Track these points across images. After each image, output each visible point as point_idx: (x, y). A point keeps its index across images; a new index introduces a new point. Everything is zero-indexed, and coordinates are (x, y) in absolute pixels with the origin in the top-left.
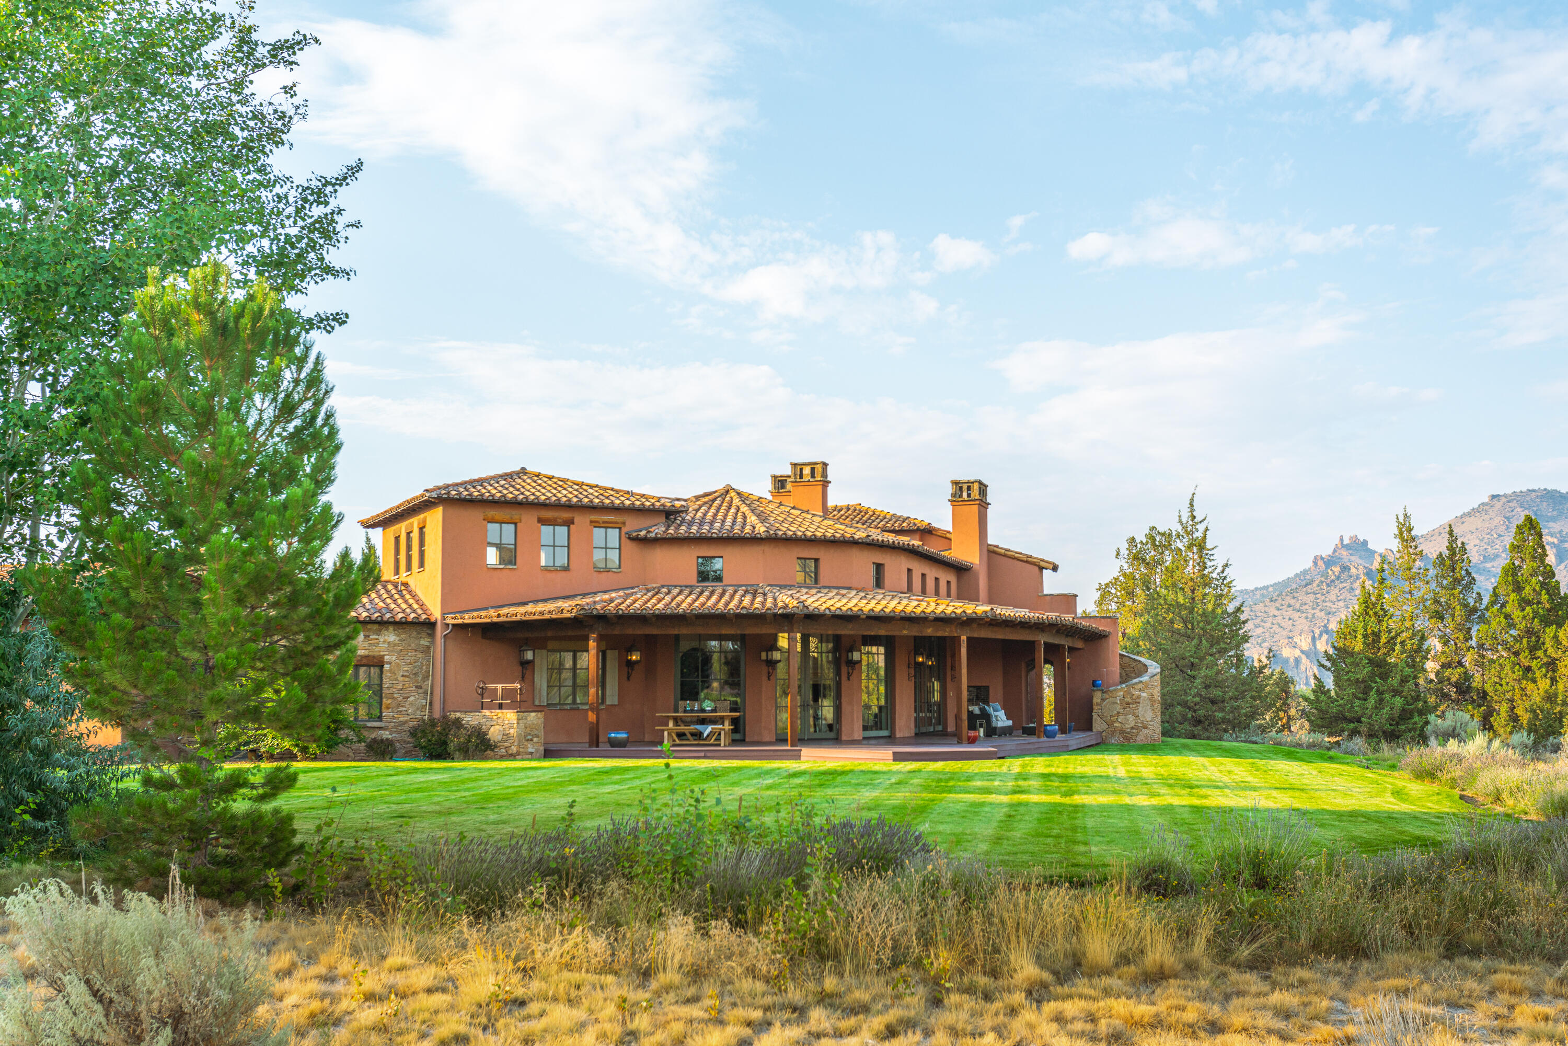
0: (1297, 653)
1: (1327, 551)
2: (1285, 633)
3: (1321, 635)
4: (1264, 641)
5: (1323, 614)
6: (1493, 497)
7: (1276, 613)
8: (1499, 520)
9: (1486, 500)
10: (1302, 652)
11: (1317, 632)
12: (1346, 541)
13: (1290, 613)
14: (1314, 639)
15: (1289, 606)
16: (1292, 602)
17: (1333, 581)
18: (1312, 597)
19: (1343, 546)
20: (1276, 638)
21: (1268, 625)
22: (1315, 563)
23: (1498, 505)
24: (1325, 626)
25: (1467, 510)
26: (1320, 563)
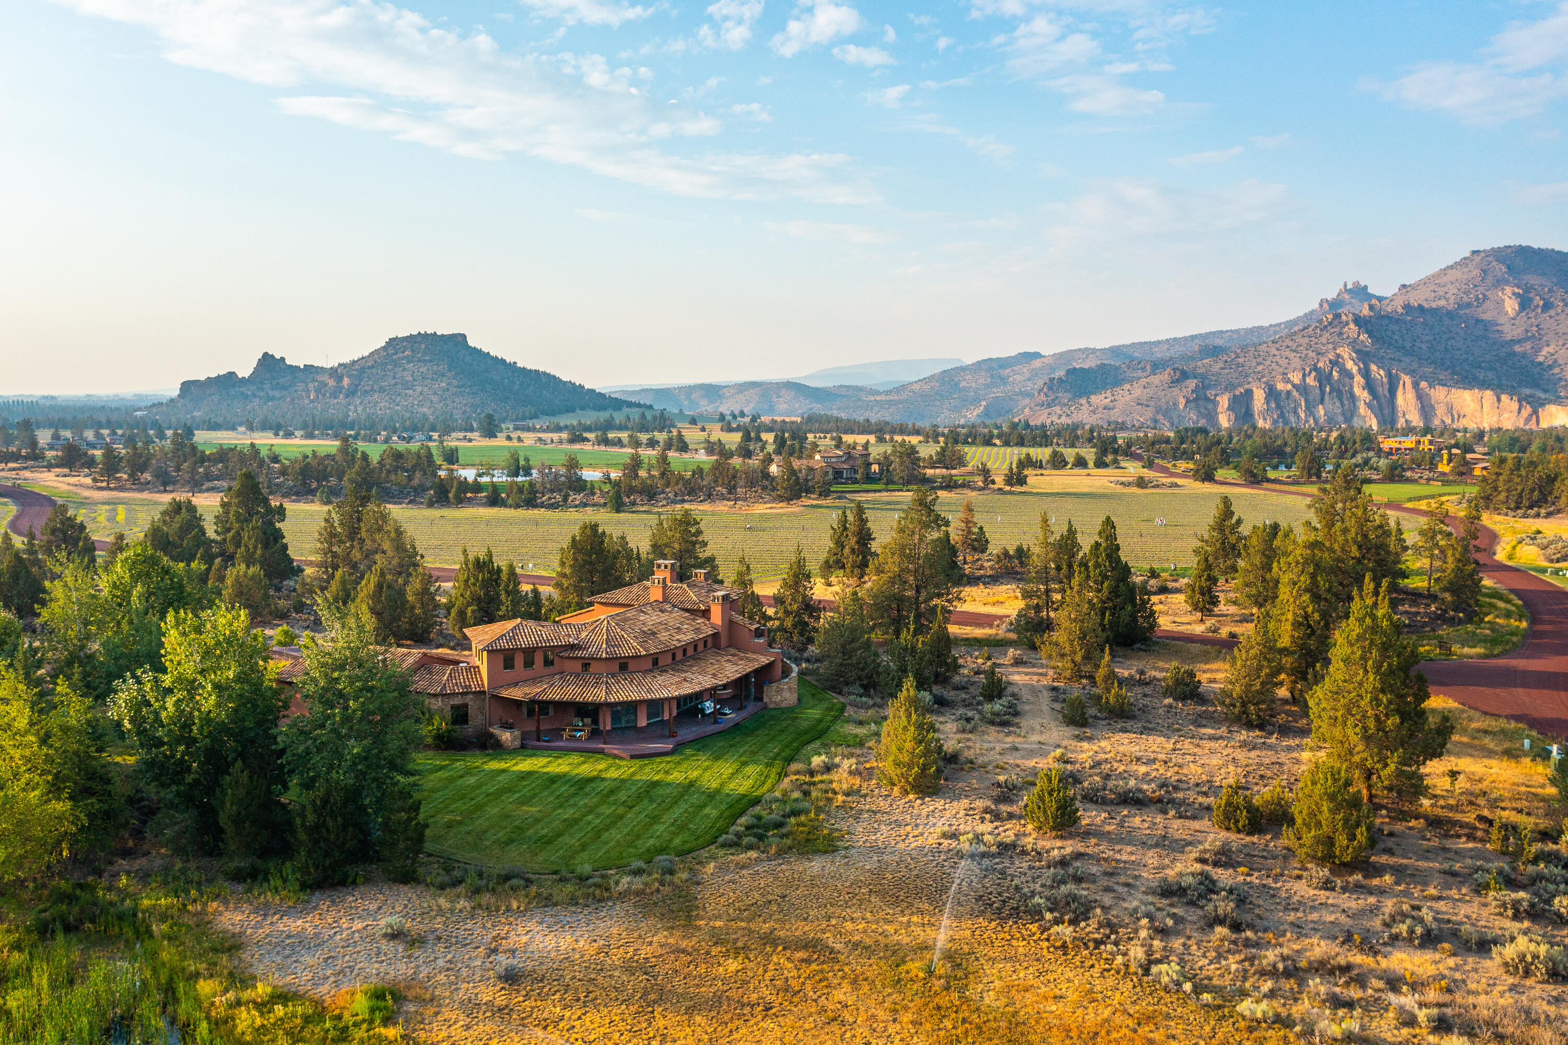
0: (1289, 387)
1: (1331, 295)
2: (1281, 370)
3: (1310, 372)
4: (1263, 377)
5: (1314, 354)
6: (1474, 252)
7: (1276, 353)
8: (1477, 272)
9: (1468, 255)
10: (1294, 386)
11: (1308, 370)
12: (1349, 286)
13: (1288, 353)
14: (1304, 375)
15: (1288, 347)
16: (1290, 344)
17: (1326, 327)
18: (1307, 340)
19: (1346, 290)
20: (1274, 374)
21: (1268, 362)
22: (1321, 305)
23: (1478, 259)
24: (1315, 365)
25: (1451, 263)
26: (1325, 305)
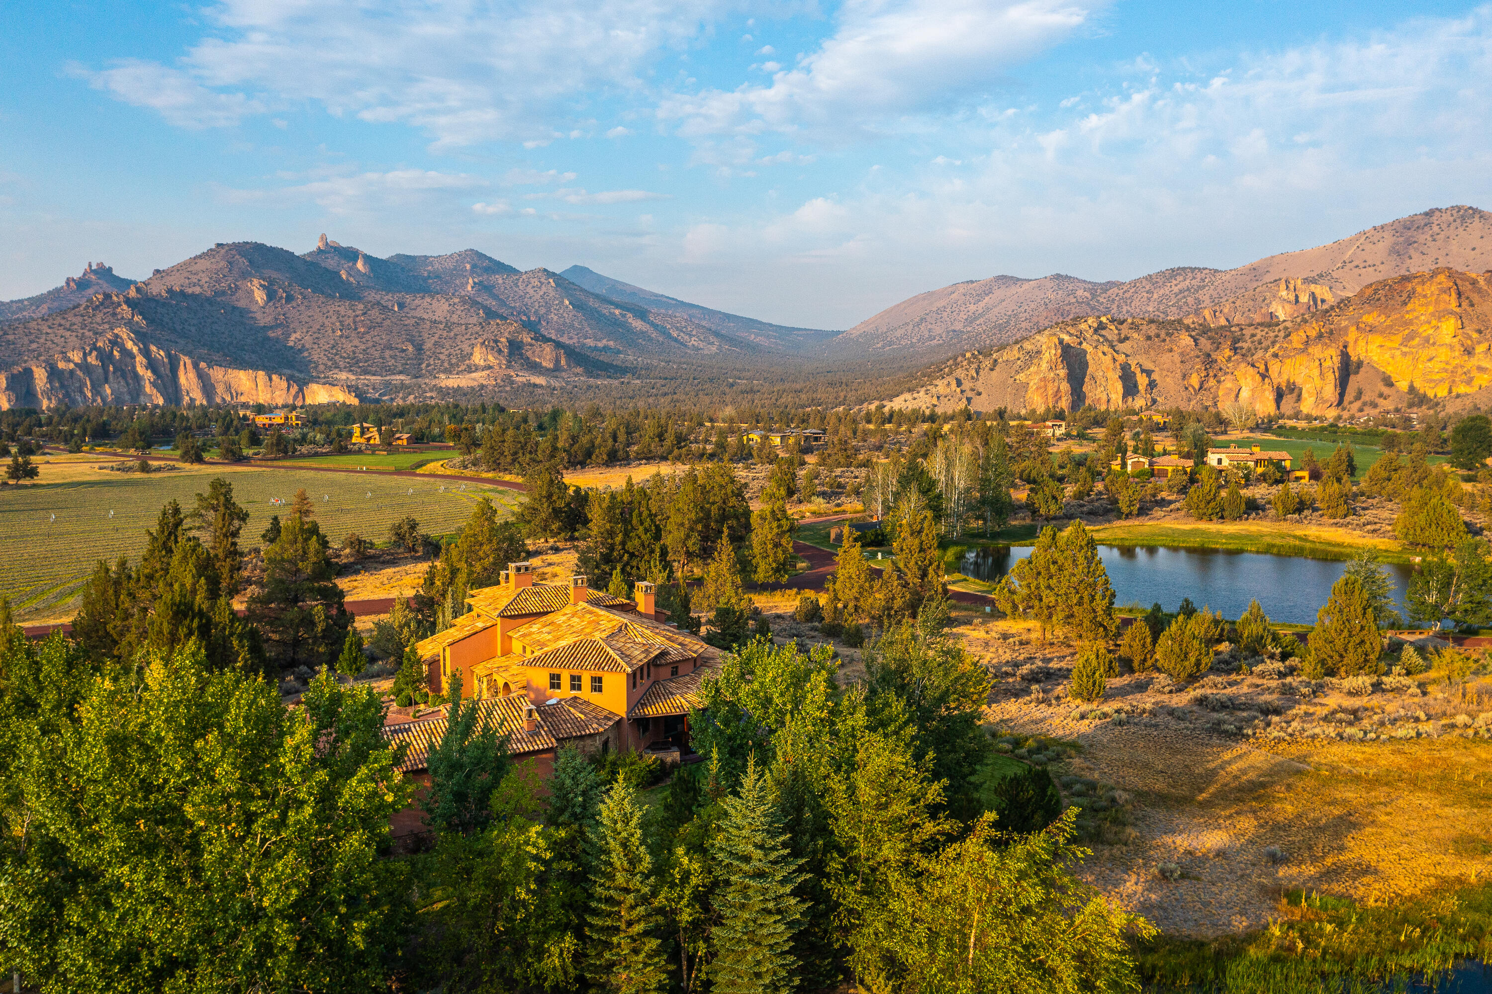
0: (72, 366)
1: (77, 274)
2: (59, 349)
3: (91, 352)
4: (40, 355)
5: (91, 333)
6: (219, 245)
7: (49, 331)
8: (223, 264)
9: (213, 247)
10: (76, 364)
11: (88, 349)
12: (94, 267)
13: (61, 331)
14: (85, 355)
15: (60, 325)
16: (63, 322)
17: (97, 306)
18: (80, 319)
19: (92, 271)
20: (51, 352)
21: (42, 341)
22: (68, 283)
23: (223, 251)
24: (94, 344)
25: (199, 253)
26: (72, 284)
